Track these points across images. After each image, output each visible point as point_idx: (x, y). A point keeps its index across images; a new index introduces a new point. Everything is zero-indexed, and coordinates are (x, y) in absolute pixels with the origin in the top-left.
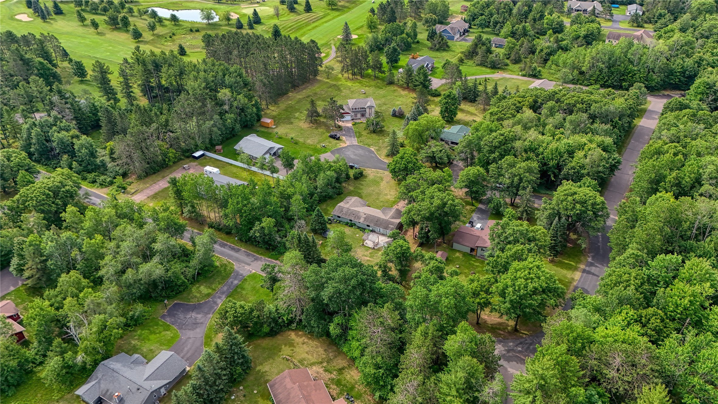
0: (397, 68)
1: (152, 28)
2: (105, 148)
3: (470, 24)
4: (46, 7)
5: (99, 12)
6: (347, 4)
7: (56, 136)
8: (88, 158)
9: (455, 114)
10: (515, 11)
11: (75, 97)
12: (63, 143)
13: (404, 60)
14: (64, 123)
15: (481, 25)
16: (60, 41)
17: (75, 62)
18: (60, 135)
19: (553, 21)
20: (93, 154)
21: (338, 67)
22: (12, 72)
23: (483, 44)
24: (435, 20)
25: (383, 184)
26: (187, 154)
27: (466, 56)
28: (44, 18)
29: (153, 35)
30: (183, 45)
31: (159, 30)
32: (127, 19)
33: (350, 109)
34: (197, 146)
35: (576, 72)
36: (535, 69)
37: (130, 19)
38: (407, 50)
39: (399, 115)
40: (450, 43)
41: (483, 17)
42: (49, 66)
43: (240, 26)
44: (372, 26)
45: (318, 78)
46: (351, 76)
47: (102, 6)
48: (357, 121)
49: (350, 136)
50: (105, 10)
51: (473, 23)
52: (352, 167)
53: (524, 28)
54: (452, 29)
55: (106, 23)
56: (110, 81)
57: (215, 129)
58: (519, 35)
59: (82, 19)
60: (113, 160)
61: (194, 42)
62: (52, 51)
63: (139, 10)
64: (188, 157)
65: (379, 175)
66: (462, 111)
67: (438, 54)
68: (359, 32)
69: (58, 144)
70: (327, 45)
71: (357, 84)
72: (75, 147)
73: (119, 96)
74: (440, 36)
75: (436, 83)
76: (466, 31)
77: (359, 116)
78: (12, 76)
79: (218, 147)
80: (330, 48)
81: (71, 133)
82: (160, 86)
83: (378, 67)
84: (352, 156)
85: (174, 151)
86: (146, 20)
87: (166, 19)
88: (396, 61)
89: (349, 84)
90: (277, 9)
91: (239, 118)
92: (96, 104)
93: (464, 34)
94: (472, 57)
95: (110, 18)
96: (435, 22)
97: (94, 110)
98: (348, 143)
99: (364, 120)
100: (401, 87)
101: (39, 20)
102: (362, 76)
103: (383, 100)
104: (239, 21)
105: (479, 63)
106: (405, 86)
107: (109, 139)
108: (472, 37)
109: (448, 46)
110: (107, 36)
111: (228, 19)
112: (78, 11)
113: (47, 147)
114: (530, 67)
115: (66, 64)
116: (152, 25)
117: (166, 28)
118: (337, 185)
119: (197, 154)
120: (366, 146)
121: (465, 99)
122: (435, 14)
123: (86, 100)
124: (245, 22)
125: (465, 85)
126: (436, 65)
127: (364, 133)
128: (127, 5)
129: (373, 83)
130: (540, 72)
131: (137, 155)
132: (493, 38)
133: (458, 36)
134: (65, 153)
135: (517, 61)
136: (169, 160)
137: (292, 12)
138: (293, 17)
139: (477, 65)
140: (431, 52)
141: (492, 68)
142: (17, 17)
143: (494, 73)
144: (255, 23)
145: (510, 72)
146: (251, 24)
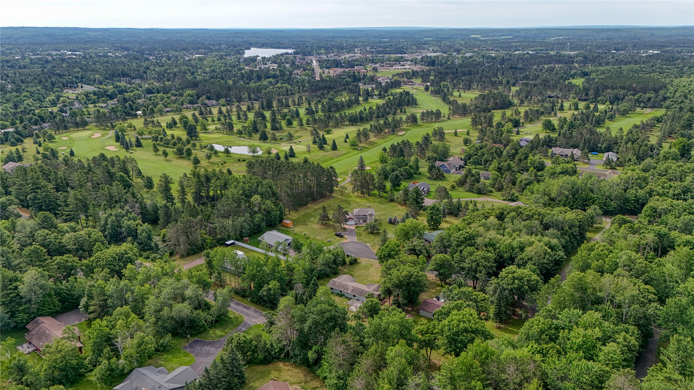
0: (399, 190)
1: (209, 157)
2: (159, 235)
3: (466, 162)
4: (130, 141)
5: (170, 146)
6: (366, 146)
7: (126, 223)
8: (146, 240)
9: (440, 223)
10: (504, 153)
11: (144, 199)
12: (130, 228)
13: (404, 184)
14: (133, 215)
15: (474, 163)
16: (138, 163)
17: (147, 177)
18: (129, 223)
19: (535, 162)
20: (150, 238)
21: (350, 187)
22: (99, 182)
23: (473, 176)
24: (436, 158)
25: (372, 270)
26: (221, 242)
27: (457, 184)
28: (127, 148)
29: (209, 162)
30: (231, 170)
31: (214, 159)
32: (190, 150)
33: (354, 216)
34: (230, 236)
35: (546, 198)
36: (513, 195)
37: (193, 151)
38: (409, 178)
39: (393, 222)
40: (445, 175)
41: (476, 156)
42: (127, 178)
43: (278, 157)
44: (383, 161)
45: (333, 195)
46: (360, 195)
47: (173, 141)
48: (359, 225)
49: (352, 236)
50: (175, 144)
51: (468, 161)
52: (348, 256)
53: (509, 165)
54: (449, 164)
55: (174, 153)
56: (171, 189)
57: (245, 224)
58: (505, 171)
59: (156, 150)
60: (164, 241)
61: (240, 169)
62: (130, 169)
63: (201, 146)
64: (221, 245)
65: (370, 263)
66: (447, 222)
67: (435, 182)
68: (373, 165)
69: (126, 229)
70: (345, 173)
71: (364, 200)
72: (138, 231)
73: (176, 201)
74: (438, 169)
75: (428, 202)
76: (461, 167)
77: (361, 221)
78: (98, 184)
79: (245, 238)
80: (348, 175)
81: (137, 222)
82: (208, 197)
83: (382, 188)
84: (351, 249)
85: (211, 238)
86: (204, 152)
87: (220, 152)
88: (399, 185)
89: (358, 200)
90: (309, 147)
91: (265, 218)
92: (158, 205)
93: (459, 169)
94: (463, 185)
95: (177, 149)
96: (436, 159)
97: (156, 209)
98: (349, 240)
99: (364, 225)
100: (399, 203)
101: (124, 150)
102: (369, 195)
103: (384, 212)
104: (277, 154)
105: (468, 189)
106: (403, 202)
107: (164, 227)
108: (463, 172)
109: (444, 177)
110: (173, 162)
111: (269, 153)
112: (154, 144)
113: (117, 231)
114: (509, 193)
115: (139, 180)
116: (209, 155)
117: (219, 158)
118: (334, 266)
119: (228, 243)
120: (364, 243)
121: (451, 214)
122: (437, 153)
123: (151, 201)
124: (282, 155)
125: (451, 203)
126: (431, 190)
127: (364, 234)
128: (192, 142)
129: (377, 200)
130: (517, 197)
131: (182, 239)
132: (481, 172)
133: (454, 170)
134: (130, 236)
135: (500, 190)
136: (207, 245)
137: (321, 150)
138: (321, 153)
139: (467, 191)
140: (429, 181)
141: (479, 194)
142: (107, 148)
143: (479, 197)
144: (290, 156)
145: (493, 197)
146: (286, 157)
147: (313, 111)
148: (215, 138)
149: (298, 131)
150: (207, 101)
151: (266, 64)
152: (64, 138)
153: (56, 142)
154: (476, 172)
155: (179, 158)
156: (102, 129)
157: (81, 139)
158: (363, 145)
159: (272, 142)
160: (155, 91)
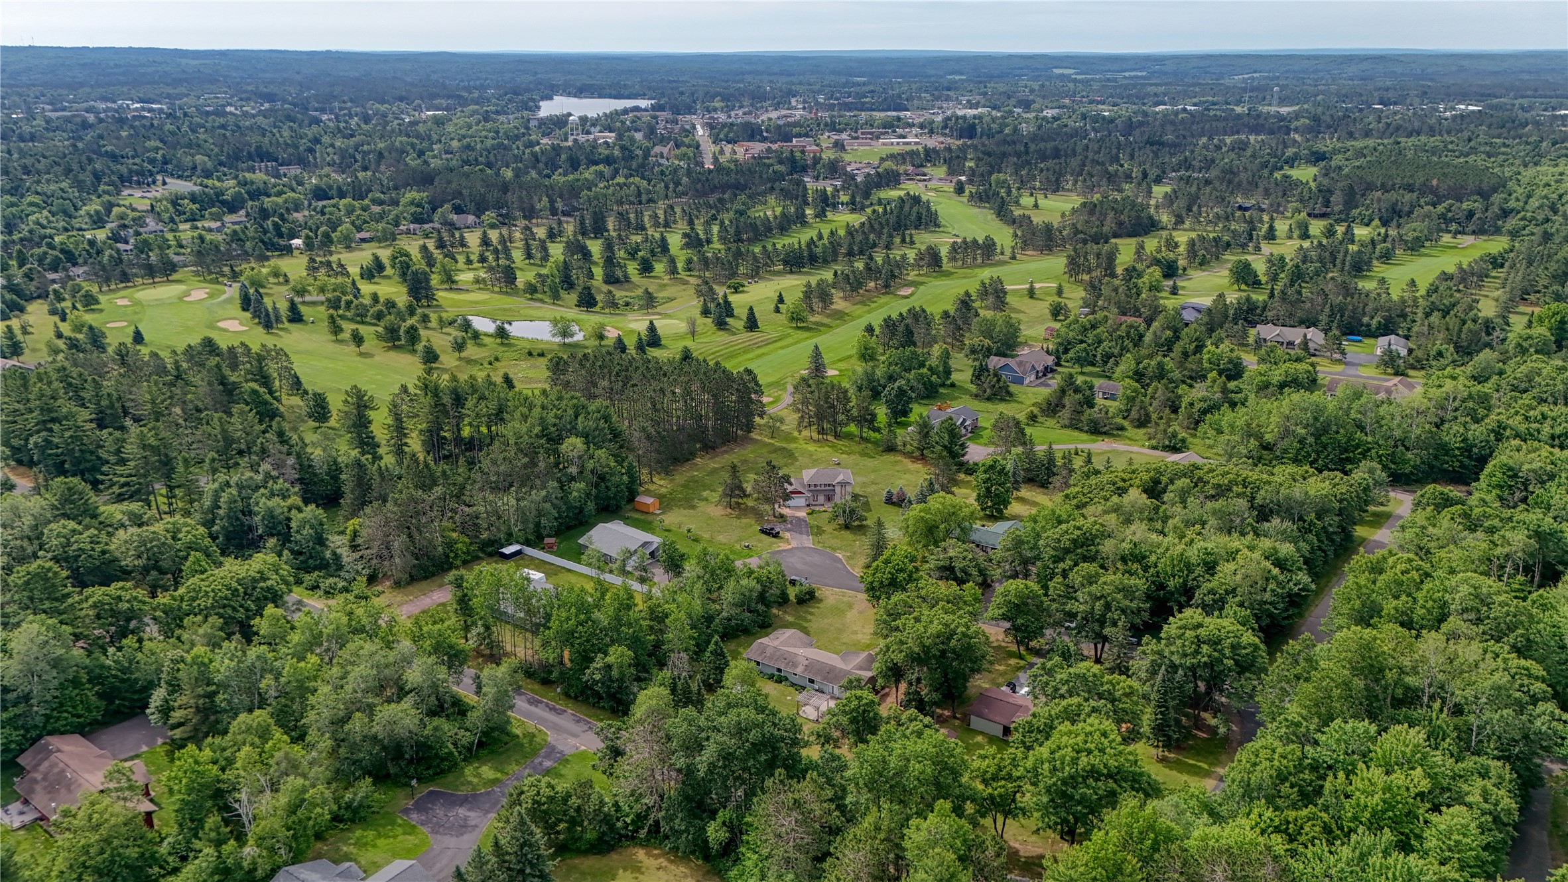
0: (905, 425)
1: (459, 346)
2: (343, 533)
3: (1059, 358)
4: (275, 308)
5: (368, 319)
6: (826, 321)
7: (263, 503)
8: (311, 544)
9: (1006, 503)
10: (1148, 338)
11: (306, 445)
12: (273, 517)
13: (918, 411)
14: (280, 484)
15: (1079, 361)
16: (292, 359)
17: (314, 395)
18: (270, 504)
19: (1220, 357)
20: (320, 540)
21: (792, 418)
22: (200, 405)
23: (1077, 390)
24: (989, 349)
25: (851, 615)
26: (490, 549)
27: (1042, 410)
28: (268, 326)
29: (460, 359)
30: (511, 376)
31: (471, 351)
32: (416, 330)
33: (804, 486)
34: (510, 535)
35: (1253, 443)
36: (1174, 435)
37: (422, 332)
38: (928, 397)
39: (896, 501)
40: (1013, 388)
41: (1084, 345)
42: (267, 397)
43: (621, 346)
44: (867, 355)
45: (753, 435)
46: (815, 436)
47: (376, 309)
48: (817, 508)
49: (801, 533)
50: (379, 316)
51: (1064, 357)
52: (793, 582)
53: (1160, 366)
54: (1020, 364)
55: (379, 336)
56: (370, 422)
57: (548, 506)
58: (1151, 379)
59: (336, 330)
60: (354, 548)
61: (532, 374)
62: (275, 375)
63: (441, 320)
64: (491, 555)
65: (845, 599)
66: (1021, 500)
67: (989, 406)
68: (843, 365)
69: (263, 519)
70: (779, 385)
71: (826, 448)
72: (293, 524)
73: (382, 451)
74: (996, 375)
75: (977, 453)
76: (1047, 371)
77: (821, 499)
78: (199, 410)
79: (547, 540)
80: (785, 389)
81: (289, 502)
82: (458, 440)
83: (868, 420)
84: (798, 565)
85: (467, 540)
86: (450, 334)
87: (486, 335)
88: (905, 413)
89: (811, 447)
90: (692, 323)
91: (594, 491)
92: (340, 460)
93: (1044, 375)
94: (1054, 412)
95: (386, 328)
96: (988, 352)
97: (335, 469)
98: (794, 544)
99: (828, 507)
100: (909, 455)
101: (260, 330)
102: (837, 436)
103: (872, 476)
104: (620, 340)
105: (1067, 422)
106: (917, 454)
107: (354, 514)
108: (1056, 382)
109: (1010, 394)
110: (377, 358)
111: (601, 337)
112: (331, 317)
113: (242, 524)
114: (1165, 431)
115: (296, 401)
116: (460, 341)
117: (484, 349)
118: (761, 608)
119: (508, 550)
120: (828, 550)
121: (1030, 481)
122: (991, 338)
123: (324, 450)
124: (630, 343)
125: (1030, 455)
126: (981, 423)
127: (828, 528)
128: (419, 311)
129: (856, 448)
130: (1183, 441)
131: (399, 543)
132: (1098, 382)
133: (1033, 377)
134: (272, 535)
135: (1142, 423)
136: (456, 556)
137: (720, 329)
138: (722, 337)
139: (1064, 427)
140: (976, 402)
141: (1092, 433)
142: (219, 324)
143: (1095, 441)
144: (649, 345)
145: (1128, 442)
146: (640, 347)
147: (700, 240)
148: (476, 302)
149: (665, 285)
150: (455, 217)
151: (588, 133)
152: (120, 302)
153: (101, 311)
154: (1086, 382)
155: (390, 348)
156: (211, 282)
157: (160, 303)
158: (817, 318)
159: (607, 311)
160: (334, 192)
